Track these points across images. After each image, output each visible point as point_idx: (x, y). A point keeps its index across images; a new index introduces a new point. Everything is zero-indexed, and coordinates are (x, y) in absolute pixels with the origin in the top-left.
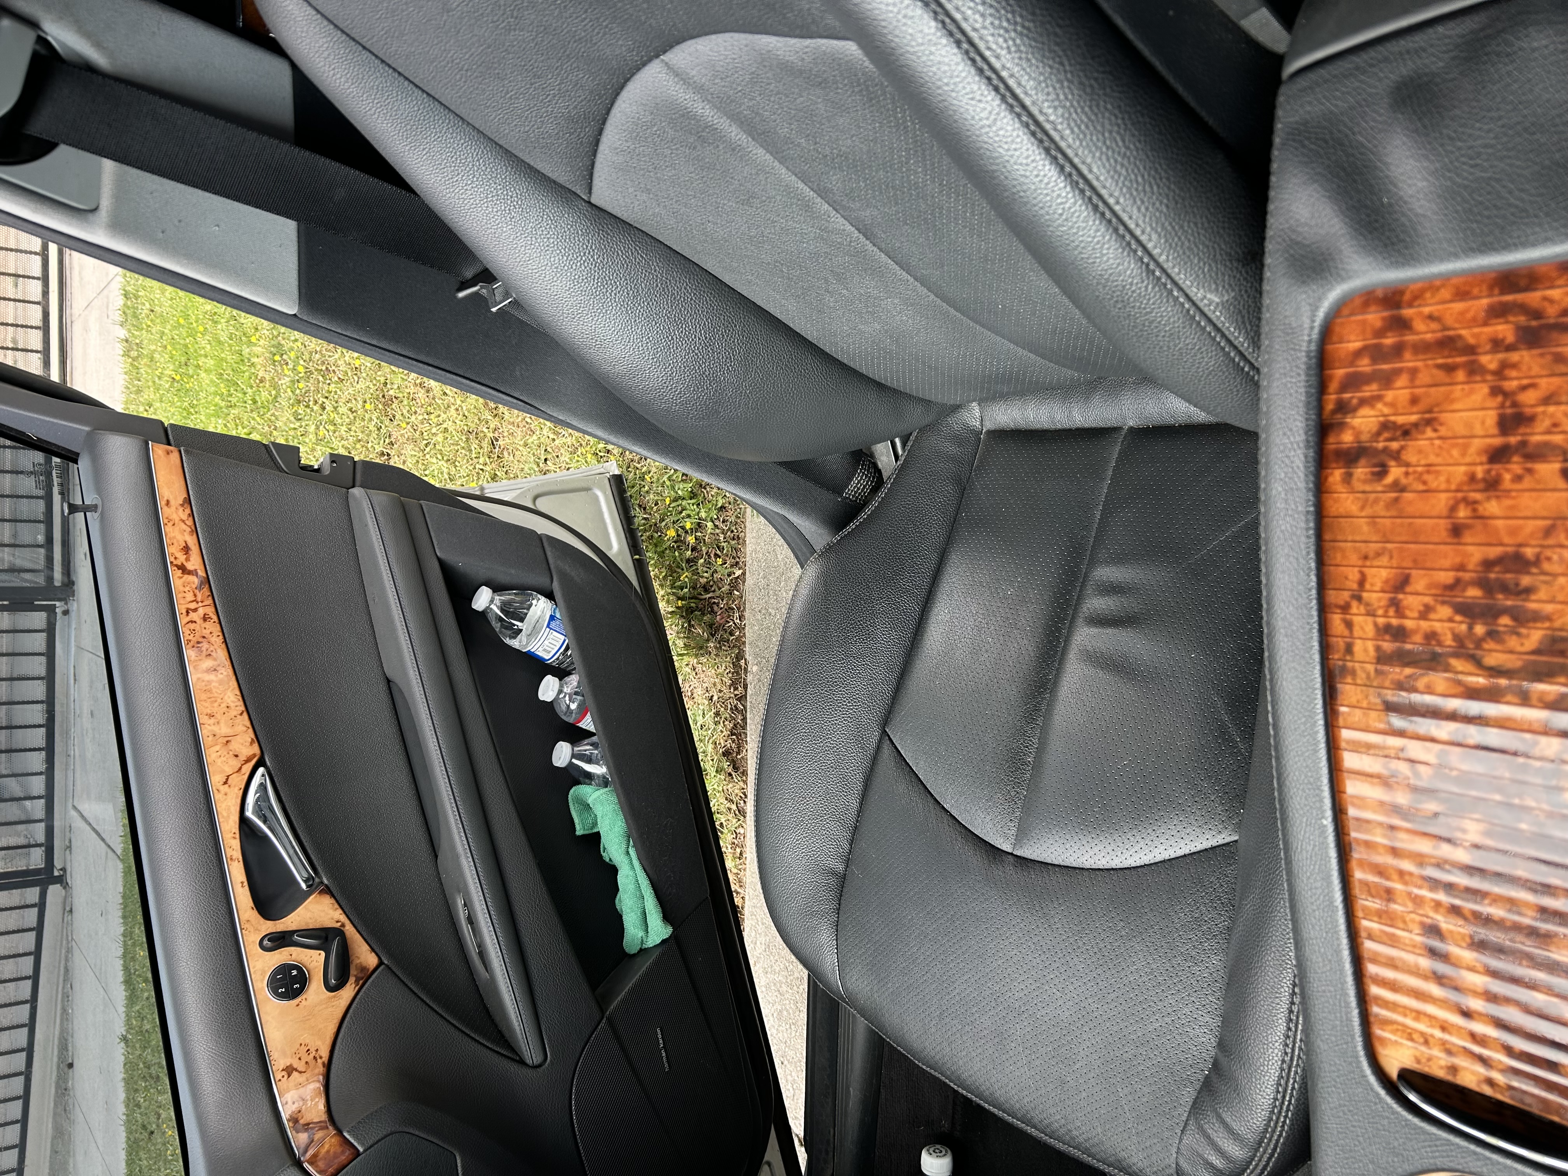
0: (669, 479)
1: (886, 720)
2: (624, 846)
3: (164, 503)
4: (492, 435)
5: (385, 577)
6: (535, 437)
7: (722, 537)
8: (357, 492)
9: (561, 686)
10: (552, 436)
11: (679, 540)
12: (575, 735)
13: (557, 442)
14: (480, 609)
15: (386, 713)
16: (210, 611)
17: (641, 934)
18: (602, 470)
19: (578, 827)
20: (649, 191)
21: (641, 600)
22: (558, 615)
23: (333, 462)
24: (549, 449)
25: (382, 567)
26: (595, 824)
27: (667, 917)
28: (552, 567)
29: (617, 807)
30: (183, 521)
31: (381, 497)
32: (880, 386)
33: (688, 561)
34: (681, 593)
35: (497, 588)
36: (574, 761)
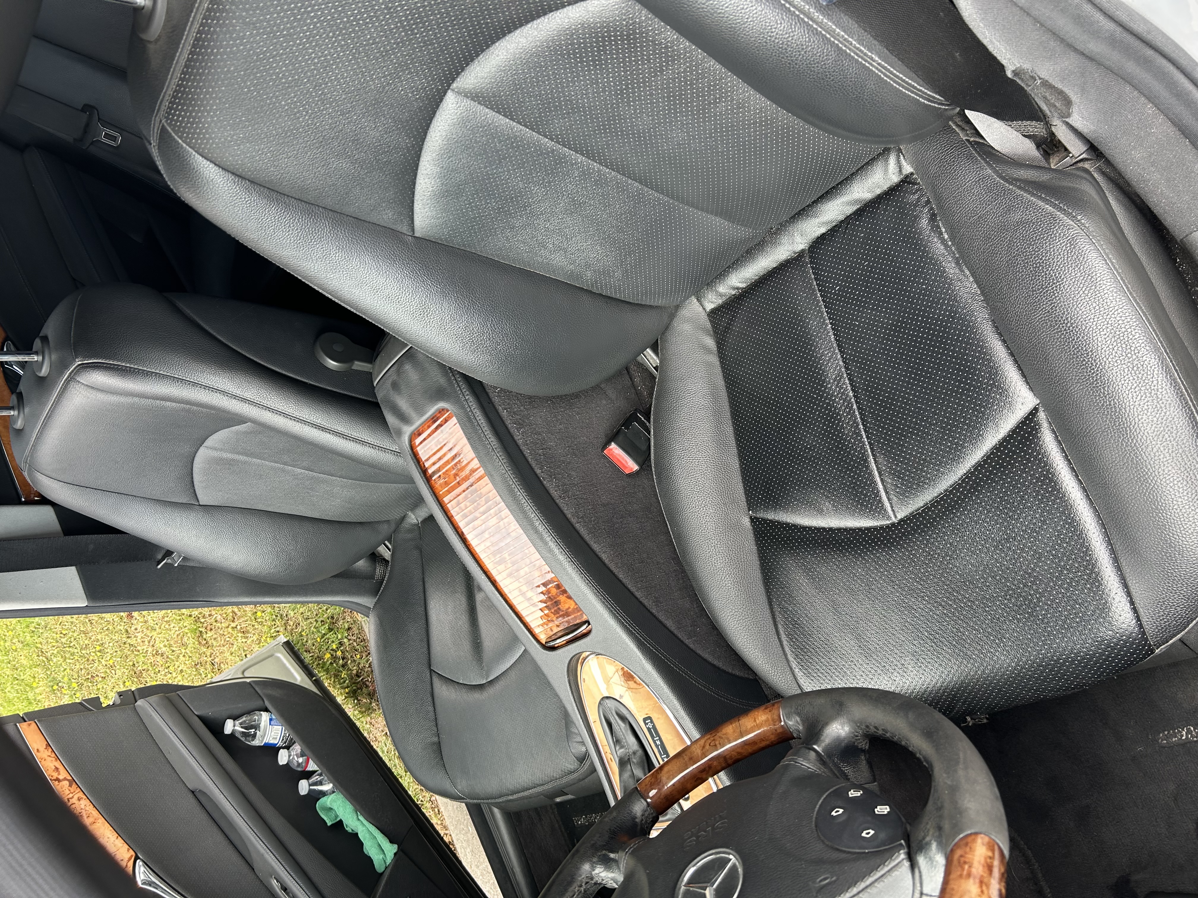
0: (315, 627)
1: (430, 666)
2: (355, 817)
3: (36, 751)
4: (210, 659)
5: (171, 736)
6: (235, 646)
7: (355, 644)
8: (140, 703)
9: (289, 752)
10: (244, 640)
11: (334, 658)
12: (308, 775)
13: (248, 642)
14: (230, 733)
15: (198, 809)
16: (81, 795)
17: (381, 856)
18: (277, 643)
19: (327, 821)
20: (221, 491)
21: (324, 698)
22: (274, 717)
23: (120, 696)
24: (246, 649)
25: (168, 732)
26: (337, 816)
27: (391, 842)
28: (261, 694)
29: (344, 799)
30: (49, 756)
31: (153, 699)
32: (361, 523)
33: (343, 666)
34: (345, 685)
35: (235, 718)
36: (312, 787)
